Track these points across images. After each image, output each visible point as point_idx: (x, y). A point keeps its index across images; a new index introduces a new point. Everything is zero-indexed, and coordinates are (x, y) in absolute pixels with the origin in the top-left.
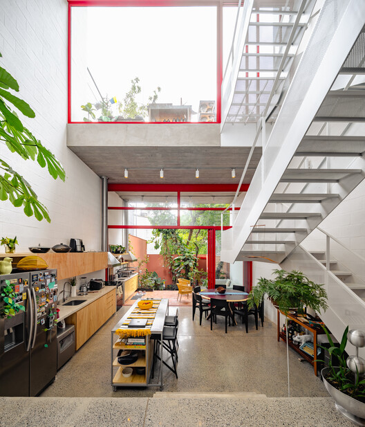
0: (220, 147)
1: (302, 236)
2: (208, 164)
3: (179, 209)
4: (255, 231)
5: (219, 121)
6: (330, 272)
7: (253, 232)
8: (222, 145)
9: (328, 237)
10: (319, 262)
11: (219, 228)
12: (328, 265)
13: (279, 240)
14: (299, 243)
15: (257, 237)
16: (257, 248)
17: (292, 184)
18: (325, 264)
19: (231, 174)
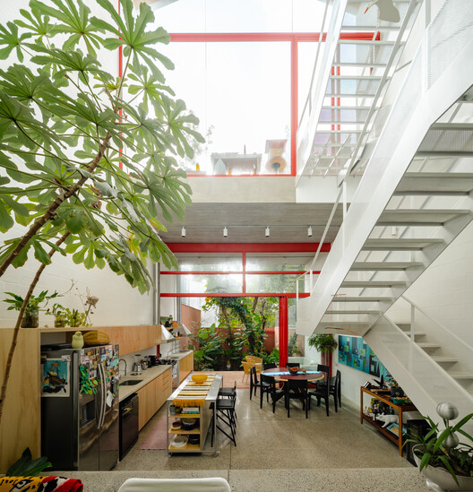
0: (295, 203)
1: (387, 305)
2: (280, 221)
3: (244, 273)
4: (335, 300)
5: (294, 173)
6: (414, 343)
7: (333, 301)
8: (298, 201)
9: (413, 306)
10: (404, 334)
11: (293, 296)
12: (413, 337)
13: (362, 309)
14: (383, 313)
15: (338, 306)
16: (337, 319)
17: (373, 252)
18: (409, 336)
19: (307, 231)
